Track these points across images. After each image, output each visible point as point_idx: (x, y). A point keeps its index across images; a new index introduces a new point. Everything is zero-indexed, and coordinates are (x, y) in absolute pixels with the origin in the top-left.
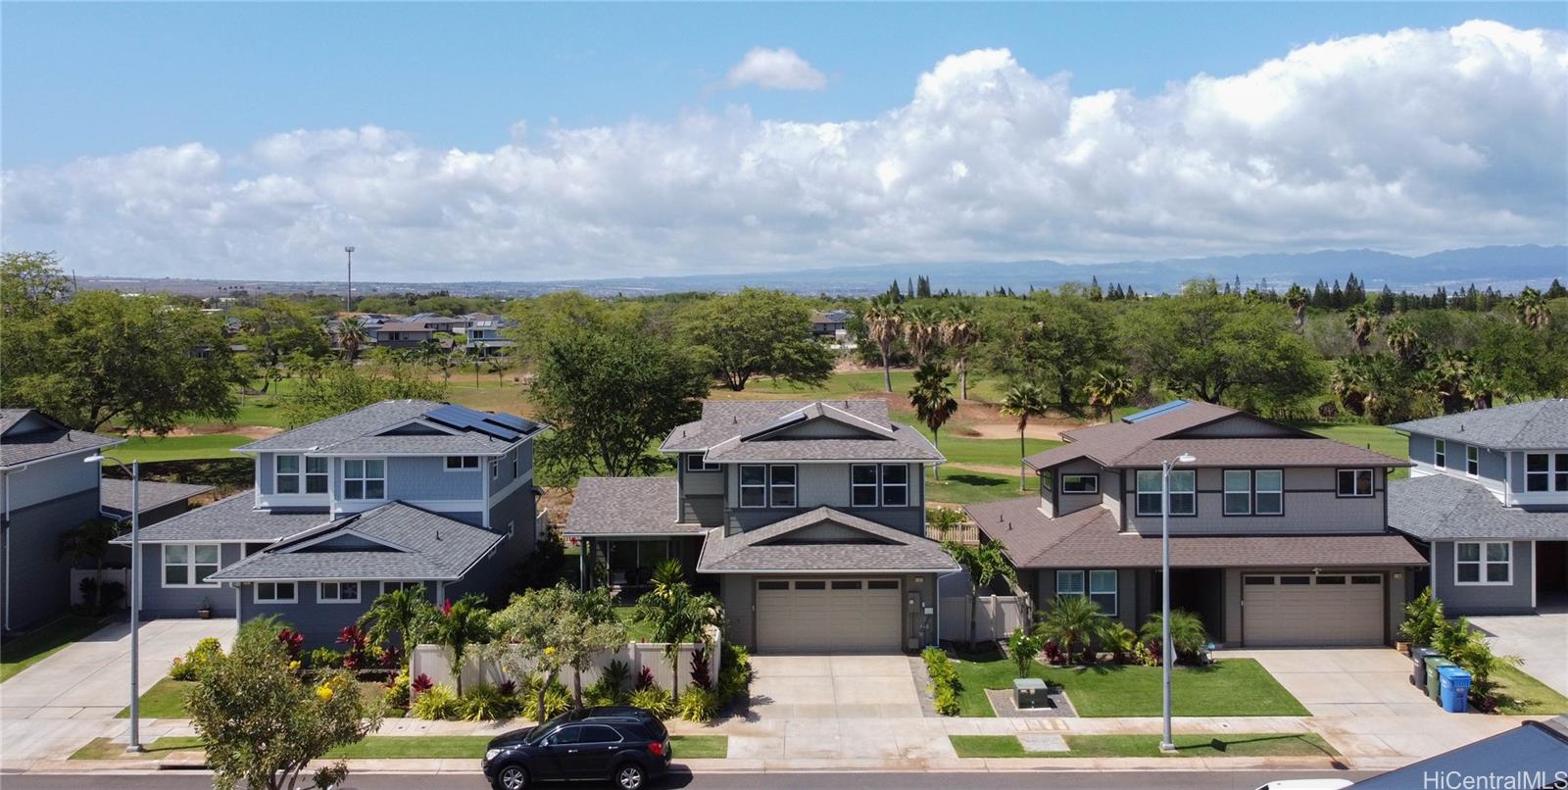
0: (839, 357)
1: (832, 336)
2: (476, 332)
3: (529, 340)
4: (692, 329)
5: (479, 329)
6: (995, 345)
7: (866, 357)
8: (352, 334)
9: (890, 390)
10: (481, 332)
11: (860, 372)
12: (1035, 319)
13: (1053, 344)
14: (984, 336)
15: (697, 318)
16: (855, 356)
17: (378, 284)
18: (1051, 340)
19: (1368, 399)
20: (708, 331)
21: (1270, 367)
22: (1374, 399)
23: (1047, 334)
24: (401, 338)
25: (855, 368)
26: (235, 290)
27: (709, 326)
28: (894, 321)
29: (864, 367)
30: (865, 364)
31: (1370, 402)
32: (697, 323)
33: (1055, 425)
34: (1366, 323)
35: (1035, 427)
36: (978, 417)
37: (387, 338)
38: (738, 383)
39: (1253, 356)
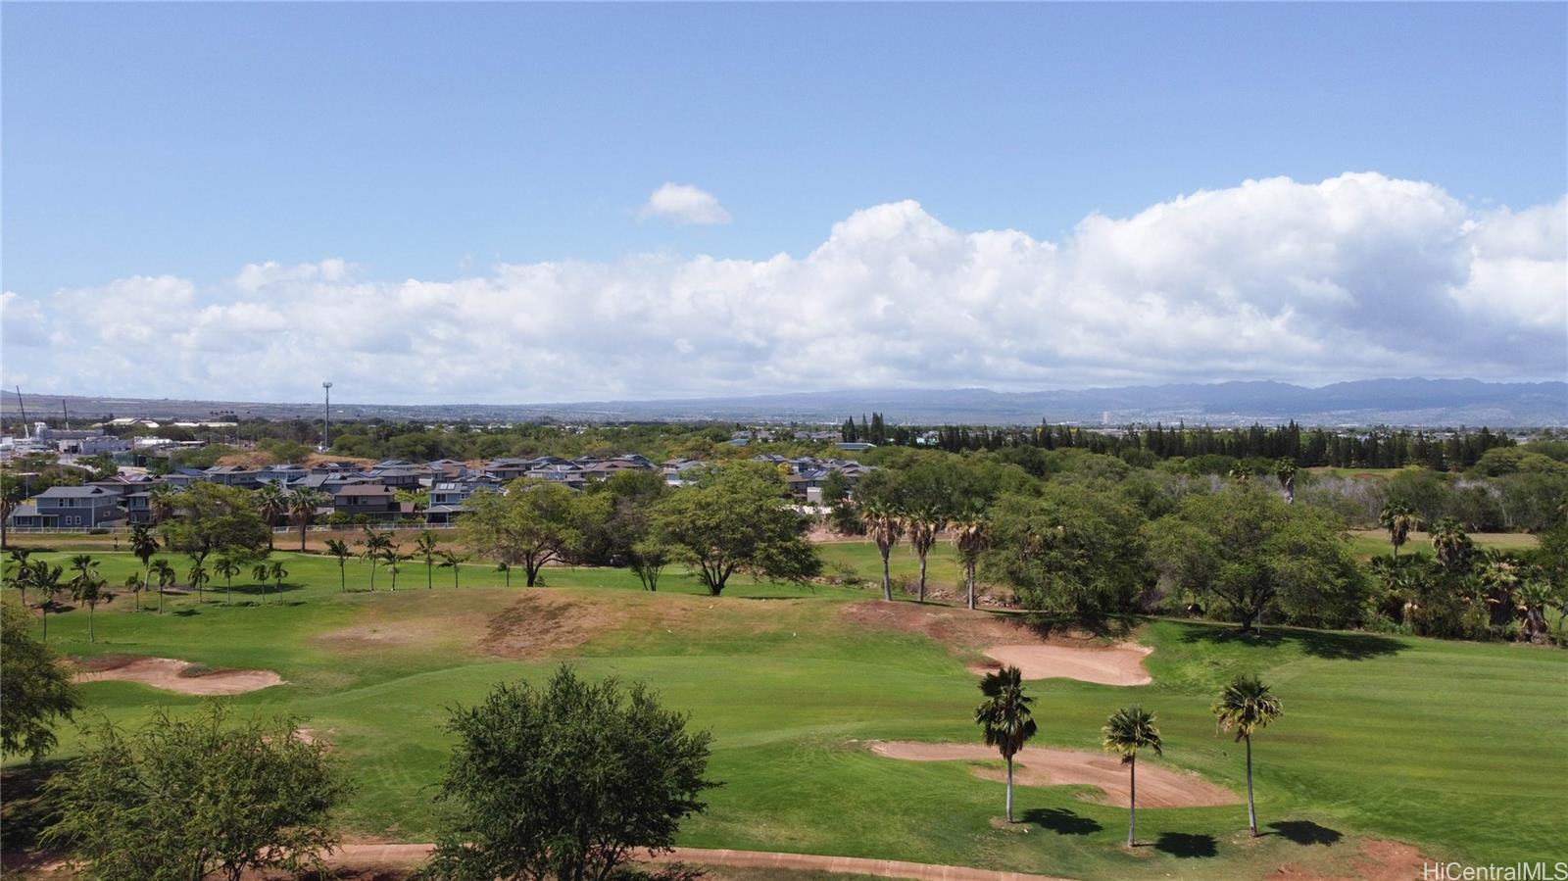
0: (814, 523)
1: (803, 495)
2: (438, 496)
3: (488, 531)
4: (667, 525)
5: (441, 492)
6: (1011, 552)
7: (841, 524)
8: (304, 504)
9: (890, 599)
10: (444, 495)
11: (836, 541)
12: (1054, 524)
13: (1076, 552)
14: (998, 543)
15: (673, 513)
16: (831, 523)
17: (363, 406)
18: (1073, 547)
19: (1408, 605)
20: (684, 528)
21: (1327, 587)
22: (1416, 607)
23: (1070, 540)
24: (360, 503)
25: (832, 536)
26: (225, 414)
27: (686, 521)
28: (895, 523)
29: (840, 535)
30: (841, 532)
31: (1412, 609)
32: (673, 518)
33: (1081, 647)
34: (1405, 522)
35: (1057, 650)
36: (992, 634)
37: (344, 502)
38: (717, 581)
39: (1310, 575)
